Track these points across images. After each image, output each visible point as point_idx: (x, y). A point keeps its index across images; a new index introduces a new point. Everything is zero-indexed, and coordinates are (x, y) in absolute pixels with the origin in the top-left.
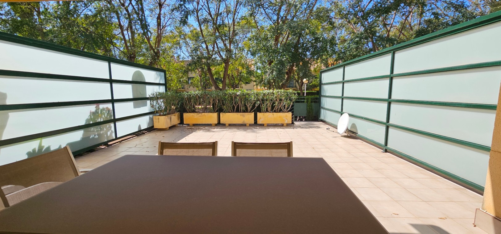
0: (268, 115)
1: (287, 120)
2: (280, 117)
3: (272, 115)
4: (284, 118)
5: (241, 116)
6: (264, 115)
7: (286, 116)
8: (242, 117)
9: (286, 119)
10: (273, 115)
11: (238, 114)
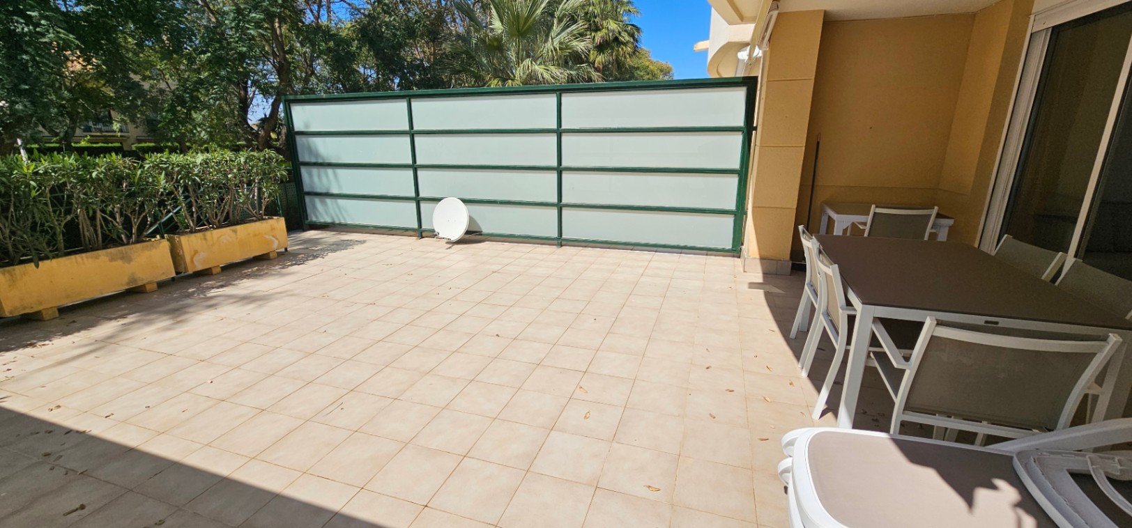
0: (219, 238)
1: (277, 239)
2: (255, 235)
3: (232, 234)
4: (267, 237)
5: (112, 260)
6: (205, 239)
7: (273, 229)
8: (120, 262)
9: (273, 236)
10: (235, 231)
11: (97, 258)
